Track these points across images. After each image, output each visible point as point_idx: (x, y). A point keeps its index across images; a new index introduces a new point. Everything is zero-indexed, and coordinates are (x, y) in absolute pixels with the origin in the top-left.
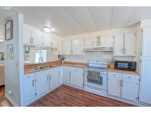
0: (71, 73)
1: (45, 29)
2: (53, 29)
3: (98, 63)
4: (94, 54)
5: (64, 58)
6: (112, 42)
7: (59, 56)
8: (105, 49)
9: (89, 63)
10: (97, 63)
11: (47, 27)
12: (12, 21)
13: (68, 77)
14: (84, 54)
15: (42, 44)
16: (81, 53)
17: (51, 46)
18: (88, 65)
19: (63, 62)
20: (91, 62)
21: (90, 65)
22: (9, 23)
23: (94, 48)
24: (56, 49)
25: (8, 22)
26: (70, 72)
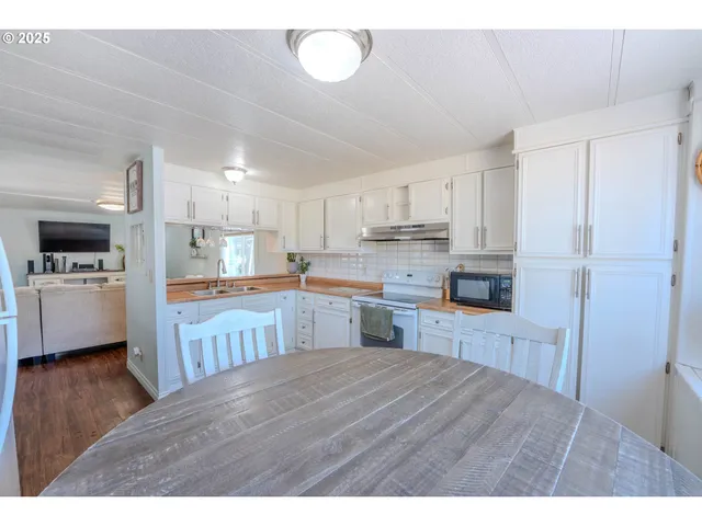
0: (316, 315)
1: (228, 174)
2: (251, 172)
3: (411, 281)
4: (400, 248)
5: (309, 264)
6: (447, 203)
7: (291, 258)
8: (424, 232)
9: (383, 280)
10: (405, 280)
11: (233, 168)
12: (141, 163)
13: (308, 330)
14: (363, 250)
15: (225, 218)
16: (353, 247)
17: (254, 223)
18: (382, 289)
19: (303, 277)
20: (388, 280)
21: (387, 289)
22: (135, 168)
23: (392, 228)
24: (274, 233)
25: (133, 166)
26: (314, 312)
